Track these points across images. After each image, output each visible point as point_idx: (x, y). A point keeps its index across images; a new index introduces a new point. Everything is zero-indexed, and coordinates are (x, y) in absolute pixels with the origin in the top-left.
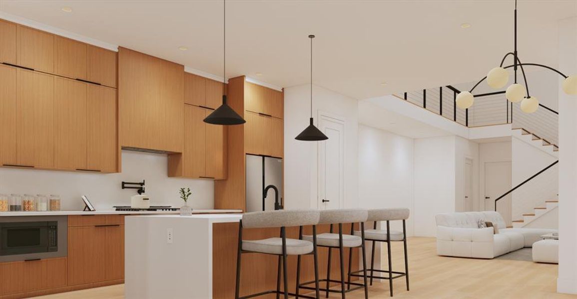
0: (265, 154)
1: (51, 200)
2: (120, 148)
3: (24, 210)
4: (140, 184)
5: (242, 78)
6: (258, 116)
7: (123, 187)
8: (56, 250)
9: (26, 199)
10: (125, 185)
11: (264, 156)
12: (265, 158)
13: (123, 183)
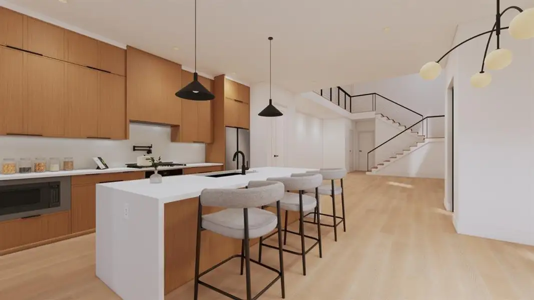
0: (239, 127)
1: (65, 162)
2: (128, 121)
3: (35, 171)
4: (148, 147)
5: (222, 76)
6: (234, 102)
7: (134, 150)
8: (58, 205)
9: (37, 162)
10: (136, 148)
11: (238, 128)
12: (239, 129)
13: (134, 147)
